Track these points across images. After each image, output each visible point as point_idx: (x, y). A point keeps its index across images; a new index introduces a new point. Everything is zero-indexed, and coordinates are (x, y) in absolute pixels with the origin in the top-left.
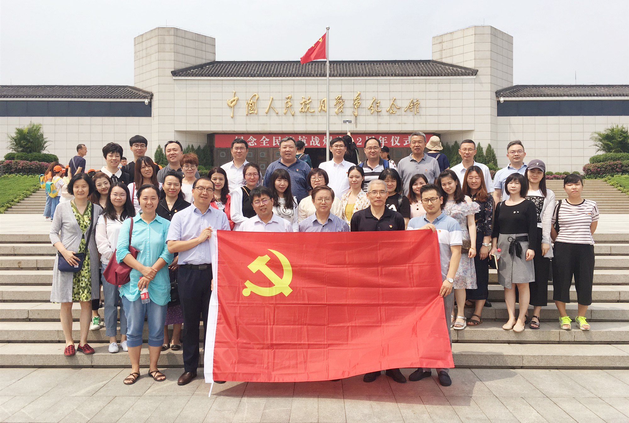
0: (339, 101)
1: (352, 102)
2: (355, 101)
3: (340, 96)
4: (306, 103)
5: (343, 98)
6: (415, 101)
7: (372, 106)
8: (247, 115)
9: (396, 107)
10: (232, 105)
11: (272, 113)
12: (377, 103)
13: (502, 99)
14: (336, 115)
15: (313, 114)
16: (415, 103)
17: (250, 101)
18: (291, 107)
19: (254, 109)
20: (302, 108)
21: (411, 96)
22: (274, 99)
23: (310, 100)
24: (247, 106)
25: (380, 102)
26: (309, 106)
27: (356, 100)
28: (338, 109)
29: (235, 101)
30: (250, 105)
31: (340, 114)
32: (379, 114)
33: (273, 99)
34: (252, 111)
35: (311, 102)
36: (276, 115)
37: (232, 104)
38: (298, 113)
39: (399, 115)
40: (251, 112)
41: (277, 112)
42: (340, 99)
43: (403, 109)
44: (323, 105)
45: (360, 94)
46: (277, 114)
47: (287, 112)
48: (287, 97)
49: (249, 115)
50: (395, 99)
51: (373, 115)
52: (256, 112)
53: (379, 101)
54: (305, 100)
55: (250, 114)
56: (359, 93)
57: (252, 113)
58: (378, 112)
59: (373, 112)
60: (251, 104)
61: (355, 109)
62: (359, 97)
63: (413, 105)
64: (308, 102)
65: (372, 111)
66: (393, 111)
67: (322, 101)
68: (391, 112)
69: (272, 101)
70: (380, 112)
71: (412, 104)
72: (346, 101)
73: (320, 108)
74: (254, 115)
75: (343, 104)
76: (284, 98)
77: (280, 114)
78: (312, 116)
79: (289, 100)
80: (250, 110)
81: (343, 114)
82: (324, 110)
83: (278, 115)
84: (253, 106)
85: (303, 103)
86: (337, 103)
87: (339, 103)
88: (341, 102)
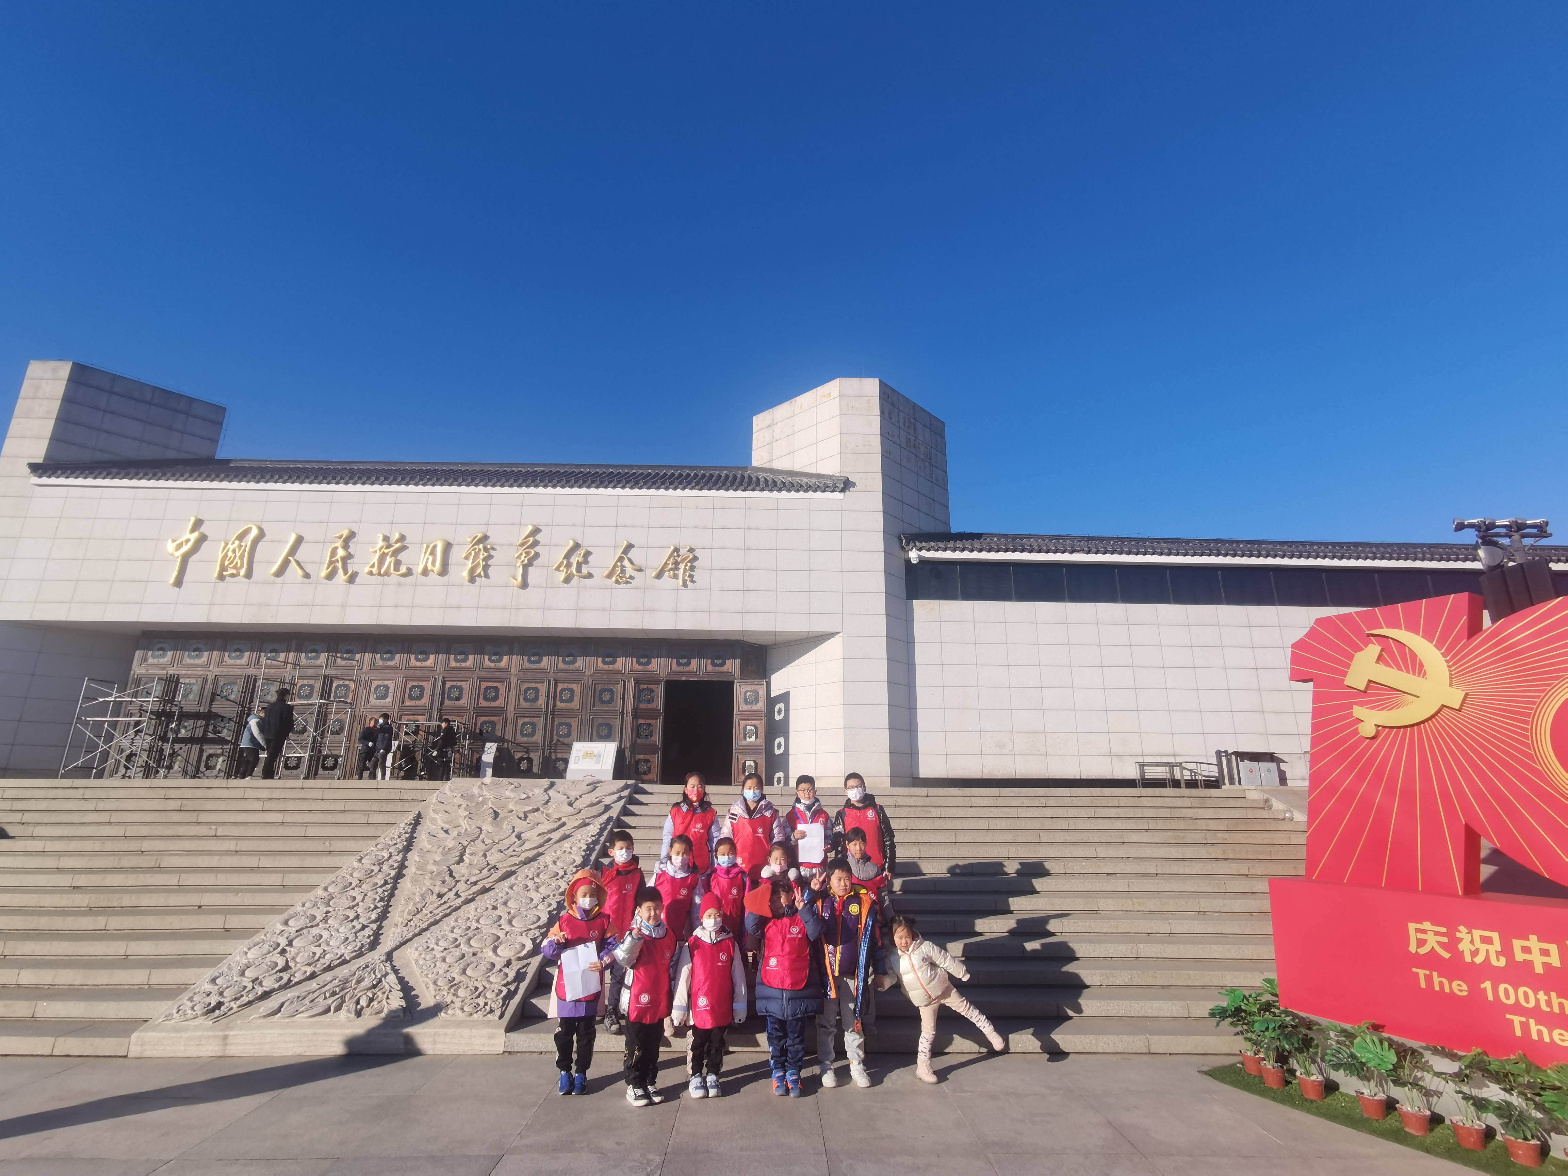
0: (476, 547)
1: (514, 550)
2: (518, 547)
3: (481, 535)
4: (386, 551)
5: (490, 540)
6: (681, 551)
7: (563, 563)
8: (218, 580)
9: (631, 568)
10: (178, 553)
11: (288, 575)
12: (580, 555)
13: (914, 555)
14: (465, 584)
15: (402, 581)
16: (681, 557)
17: (233, 543)
18: (346, 561)
19: (239, 565)
20: (373, 566)
21: (671, 539)
23: (399, 545)
24: (221, 556)
26: (393, 559)
27: (524, 545)
28: (472, 568)
29: (189, 542)
30: (230, 553)
32: (583, 582)
33: (299, 537)
34: (233, 568)
35: (401, 548)
37: (181, 550)
39: (637, 588)
40: (227, 573)
41: (303, 573)
42: (479, 543)
43: (649, 572)
44: (432, 558)
45: (535, 531)
46: (304, 577)
47: (331, 574)
48: (336, 534)
49: (224, 579)
50: (629, 546)
51: (567, 585)
52: (243, 572)
53: (585, 550)
54: (385, 543)
55: (228, 576)
56: (533, 527)
57: (232, 575)
58: (580, 577)
59: (567, 578)
60: (234, 551)
61: (518, 570)
62: (532, 539)
63: (677, 562)
64: (392, 548)
65: (565, 575)
66: (622, 577)
67: (431, 546)
68: (615, 578)
69: (294, 545)
70: (585, 577)
71: (673, 559)
73: (422, 566)
74: (239, 579)
75: (487, 554)
76: (329, 537)
78: (398, 585)
79: (341, 543)
80: (228, 566)
81: (484, 582)
82: (432, 571)
84: (237, 558)
85: (378, 551)
86: (470, 553)
87: (475, 553)
88: (480, 550)
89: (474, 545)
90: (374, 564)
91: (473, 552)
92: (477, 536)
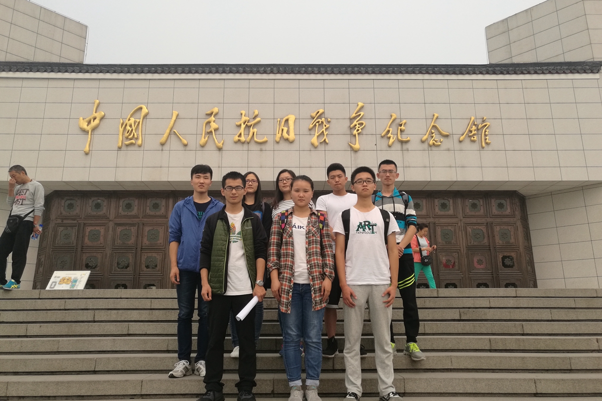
0: (320, 120)
1: (347, 123)
2: (352, 120)
3: (321, 111)
4: (249, 124)
5: (326, 115)
6: (478, 122)
7: (389, 131)
8: (120, 148)
9: (441, 134)
10: (89, 128)
11: (174, 143)
12: (401, 125)
14: (312, 149)
15: (264, 147)
16: (480, 126)
17: (129, 120)
18: (217, 133)
19: (136, 136)
20: (240, 136)
21: (471, 112)
22: (181, 116)
23: (258, 119)
24: (121, 130)
25: (405, 124)
26: (255, 130)
27: (355, 118)
28: (318, 137)
29: (96, 120)
30: (128, 128)
31: (322, 147)
32: (405, 147)
33: (178, 115)
34: (131, 139)
35: (259, 122)
36: (182, 148)
37: (90, 126)
38: (229, 145)
39: (448, 150)
40: (127, 142)
41: (185, 142)
42: (320, 117)
43: (456, 138)
44: (285, 129)
45: (362, 107)
46: (186, 145)
47: (206, 142)
48: (209, 112)
49: (124, 148)
50: (437, 118)
51: (393, 148)
52: (140, 142)
53: (404, 121)
54: (247, 118)
55: (127, 145)
56: (360, 104)
57: (132, 144)
58: (402, 142)
59: (393, 143)
60: (131, 126)
61: (353, 138)
62: (362, 113)
63: (478, 130)
64: (253, 122)
65: (391, 140)
66: (436, 141)
67: (283, 121)
68: (431, 142)
69: (175, 121)
70: (407, 142)
71: (474, 128)
72: (333, 121)
73: (279, 136)
74: (135, 148)
75: (327, 126)
76: (202, 114)
77: (192, 145)
78: (261, 150)
79: (212, 118)
80: (127, 138)
81: (327, 148)
82: (287, 140)
83: (188, 148)
84: (134, 131)
85: (242, 124)
86: (315, 125)
87: (319, 125)
88: (322, 122)
89: (317, 119)
90: (241, 134)
91: (317, 124)
92: (318, 112)
